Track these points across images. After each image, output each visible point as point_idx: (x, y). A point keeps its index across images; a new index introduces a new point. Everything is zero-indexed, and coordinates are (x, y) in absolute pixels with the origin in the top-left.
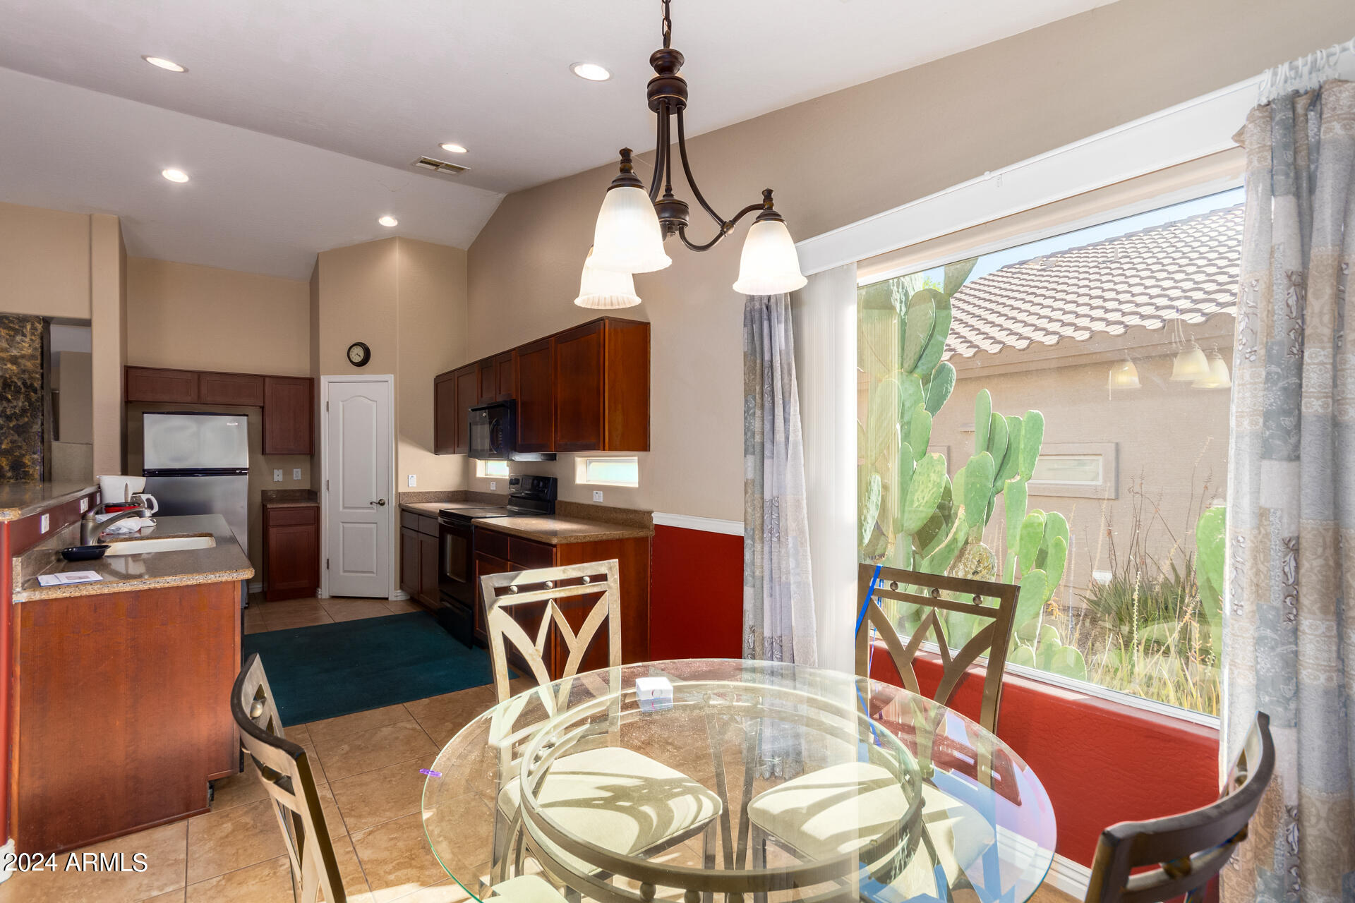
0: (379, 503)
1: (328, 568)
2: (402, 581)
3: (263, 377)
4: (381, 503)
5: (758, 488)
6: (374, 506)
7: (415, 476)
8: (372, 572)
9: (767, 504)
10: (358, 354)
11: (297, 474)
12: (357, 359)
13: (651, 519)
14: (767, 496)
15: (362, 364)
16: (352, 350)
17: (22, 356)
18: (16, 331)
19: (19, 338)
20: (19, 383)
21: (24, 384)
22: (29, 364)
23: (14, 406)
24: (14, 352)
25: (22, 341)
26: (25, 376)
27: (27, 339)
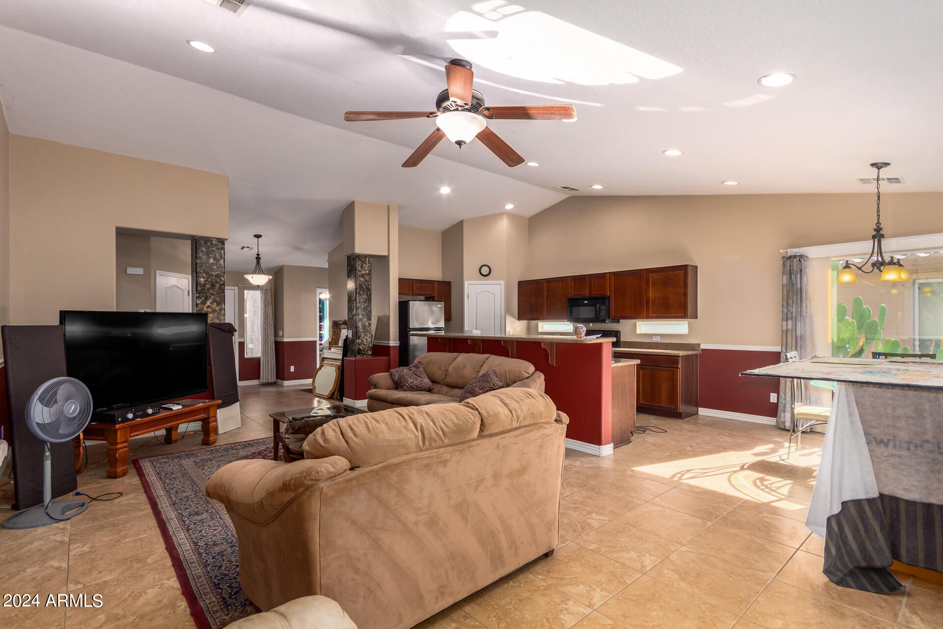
3: (433, 281)
5: (794, 332)
9: (798, 338)
10: (485, 270)
13: (700, 346)
14: (799, 334)
15: (486, 275)
17: (366, 274)
18: (364, 262)
19: (364, 265)
20: (364, 287)
21: (366, 287)
22: (367, 278)
23: (363, 298)
24: (363, 272)
25: (366, 267)
26: (366, 284)
27: (367, 266)
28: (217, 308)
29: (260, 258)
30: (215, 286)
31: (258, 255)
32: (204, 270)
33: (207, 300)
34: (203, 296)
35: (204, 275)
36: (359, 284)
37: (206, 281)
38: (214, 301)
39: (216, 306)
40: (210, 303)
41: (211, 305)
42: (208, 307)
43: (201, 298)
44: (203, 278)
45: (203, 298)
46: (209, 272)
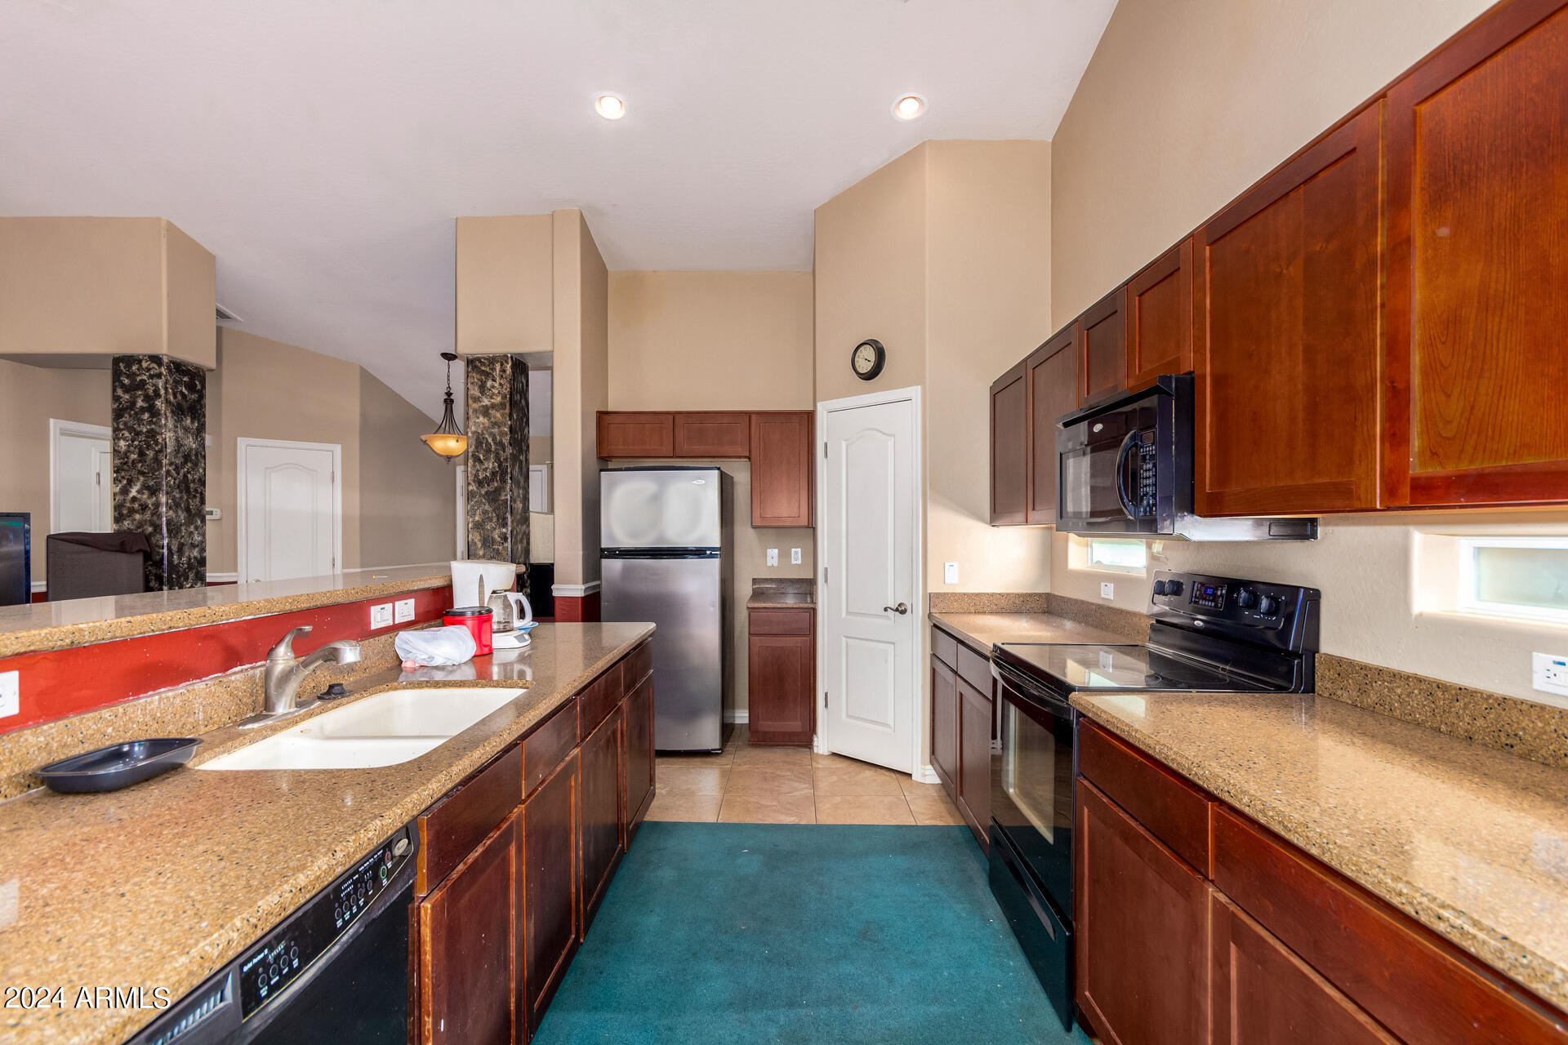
0: (897, 610)
1: (826, 706)
2: (933, 752)
3: (749, 414)
4: (901, 610)
6: (890, 613)
7: (956, 564)
8: (886, 725)
10: (867, 359)
11: (797, 555)
12: (865, 366)
15: (871, 375)
16: (862, 348)
17: (493, 406)
18: (487, 375)
19: (489, 383)
20: (490, 440)
21: (494, 439)
22: (498, 415)
23: (486, 469)
24: (486, 402)
25: (493, 387)
26: (496, 430)
27: (497, 385)
28: (150, 502)
29: (452, 401)
30: (146, 455)
31: (449, 394)
32: (125, 424)
33: (131, 487)
34: (123, 478)
35: (127, 434)
36: (473, 433)
37: (129, 446)
38: (145, 487)
39: (149, 498)
40: (138, 492)
41: (139, 496)
42: (134, 499)
43: (120, 482)
44: (125, 439)
45: (125, 482)
46: (135, 426)
